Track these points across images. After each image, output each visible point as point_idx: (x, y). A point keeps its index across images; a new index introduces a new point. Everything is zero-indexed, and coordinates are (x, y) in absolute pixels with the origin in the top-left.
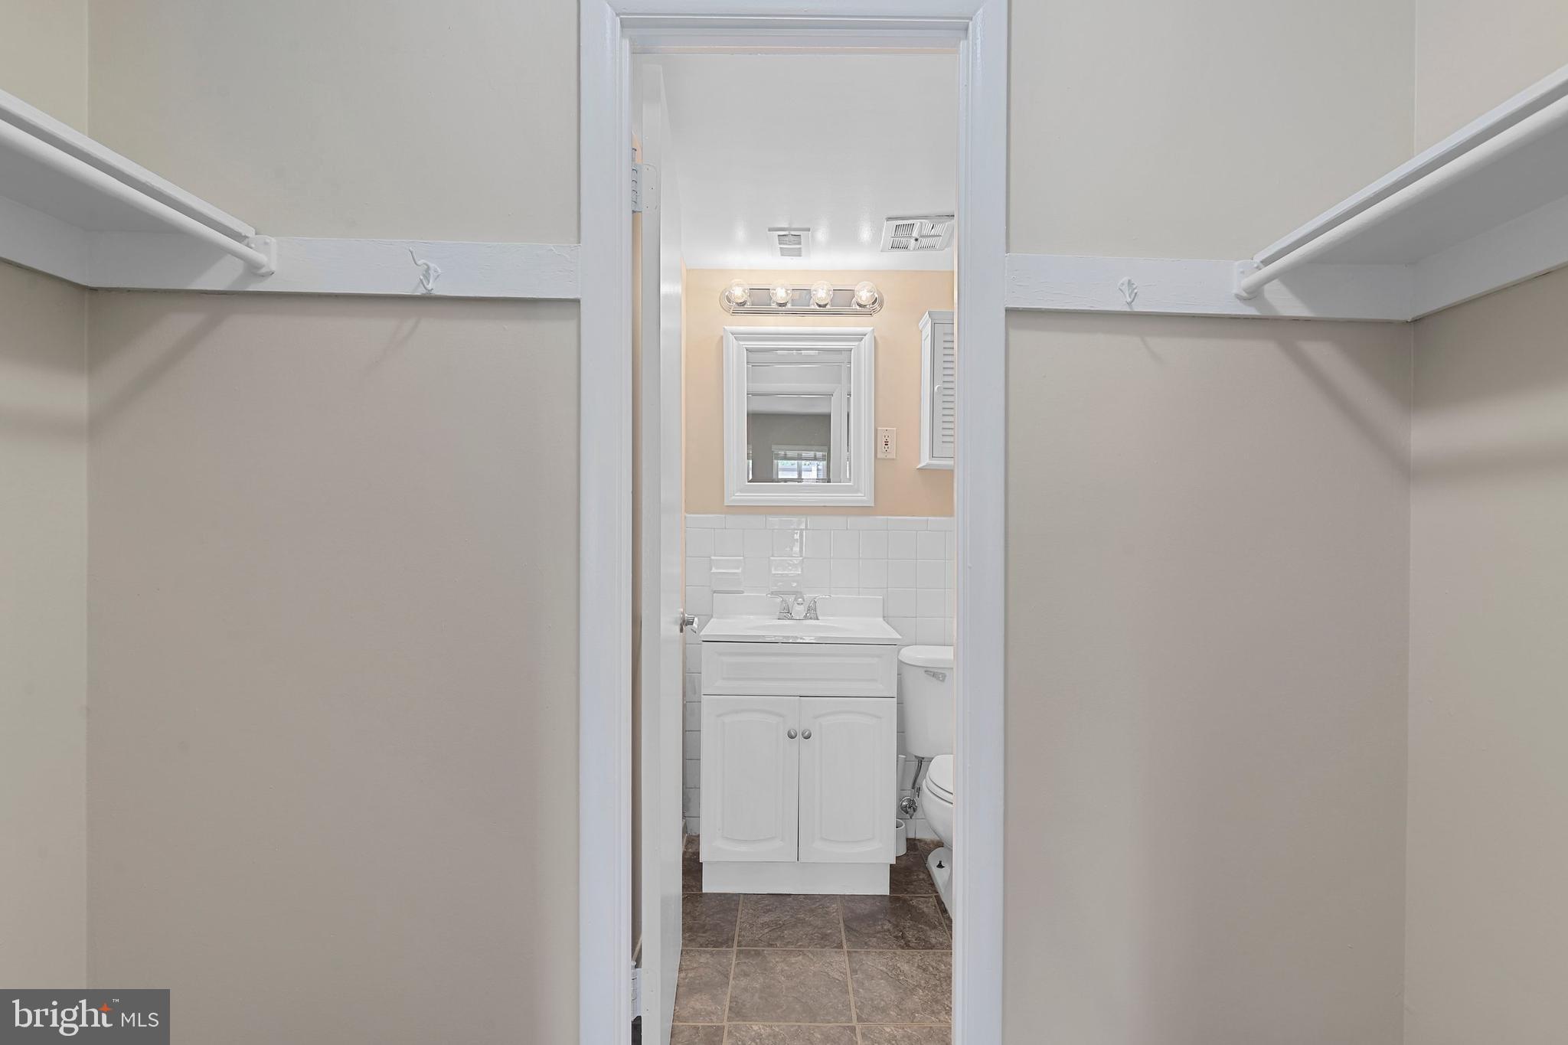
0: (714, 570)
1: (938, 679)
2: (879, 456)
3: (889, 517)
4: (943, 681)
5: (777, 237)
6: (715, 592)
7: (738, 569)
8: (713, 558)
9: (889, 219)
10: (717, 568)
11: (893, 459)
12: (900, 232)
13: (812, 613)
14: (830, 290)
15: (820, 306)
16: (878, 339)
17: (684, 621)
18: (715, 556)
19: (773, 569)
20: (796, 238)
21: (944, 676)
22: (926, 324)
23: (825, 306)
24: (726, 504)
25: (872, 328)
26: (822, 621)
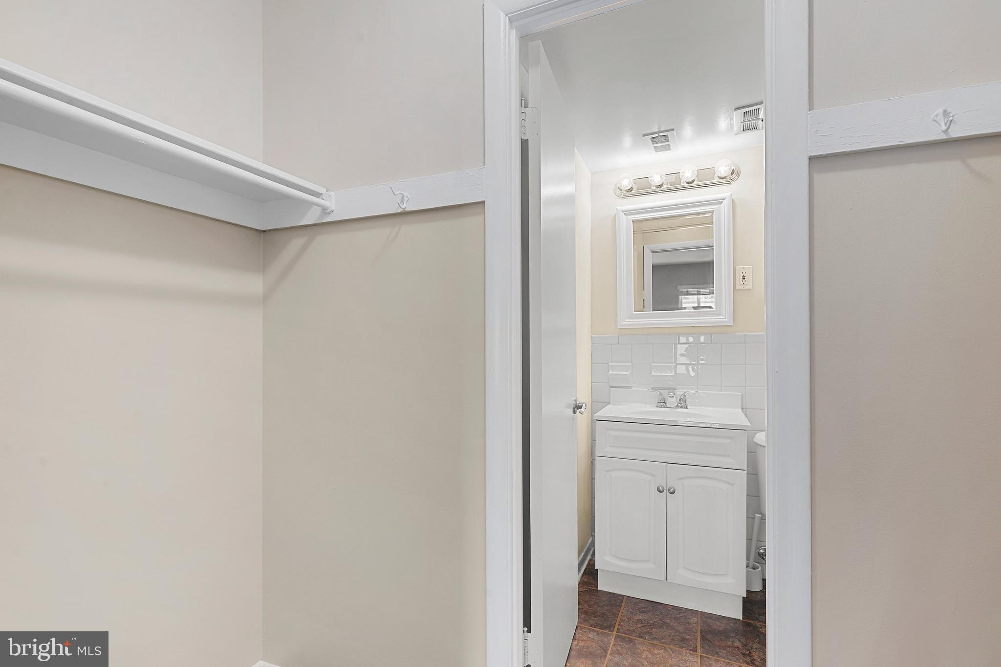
0: (611, 372)
2: (737, 288)
3: (746, 333)
5: (650, 140)
6: (611, 387)
7: (628, 371)
8: (610, 364)
9: (737, 109)
10: (612, 371)
11: (750, 289)
12: (748, 118)
13: (682, 403)
14: (694, 171)
15: (688, 183)
16: (736, 201)
17: (576, 406)
18: (611, 362)
19: (653, 372)
20: (664, 138)
23: (693, 182)
24: (619, 327)
25: (730, 193)
26: (691, 410)
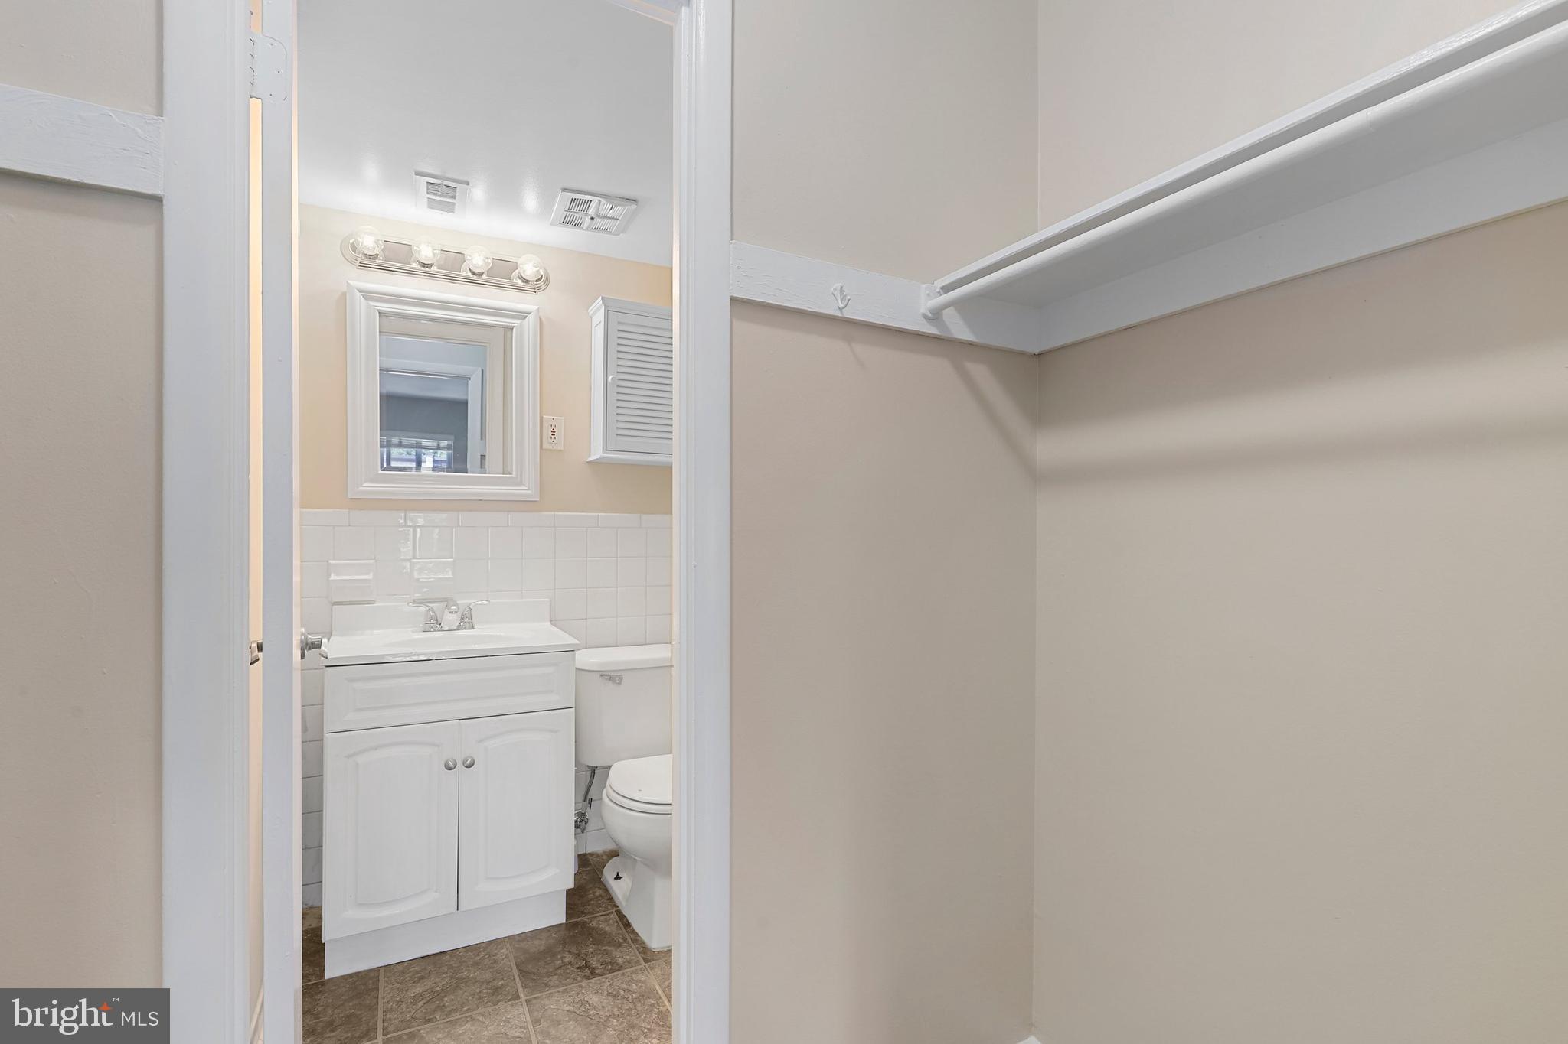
0: (333, 577)
1: (614, 682)
2: (545, 446)
3: (556, 513)
4: (620, 683)
5: (425, 183)
6: (335, 604)
7: (367, 574)
8: (332, 561)
9: (565, 190)
10: (338, 575)
11: (560, 451)
12: (574, 207)
13: (467, 620)
14: (487, 258)
15: (474, 274)
16: (543, 319)
18: (334, 559)
19: (416, 573)
20: (451, 191)
21: (621, 679)
22: (599, 309)
23: (481, 274)
24: (350, 496)
25: (537, 307)
26: (480, 630)
